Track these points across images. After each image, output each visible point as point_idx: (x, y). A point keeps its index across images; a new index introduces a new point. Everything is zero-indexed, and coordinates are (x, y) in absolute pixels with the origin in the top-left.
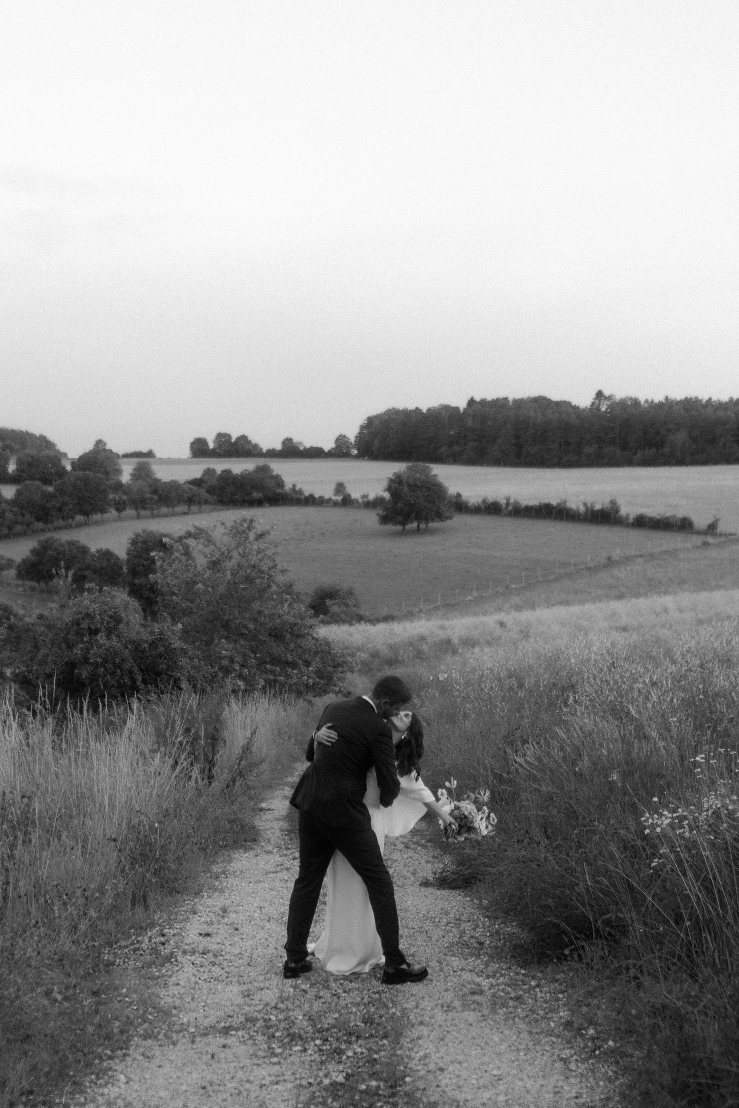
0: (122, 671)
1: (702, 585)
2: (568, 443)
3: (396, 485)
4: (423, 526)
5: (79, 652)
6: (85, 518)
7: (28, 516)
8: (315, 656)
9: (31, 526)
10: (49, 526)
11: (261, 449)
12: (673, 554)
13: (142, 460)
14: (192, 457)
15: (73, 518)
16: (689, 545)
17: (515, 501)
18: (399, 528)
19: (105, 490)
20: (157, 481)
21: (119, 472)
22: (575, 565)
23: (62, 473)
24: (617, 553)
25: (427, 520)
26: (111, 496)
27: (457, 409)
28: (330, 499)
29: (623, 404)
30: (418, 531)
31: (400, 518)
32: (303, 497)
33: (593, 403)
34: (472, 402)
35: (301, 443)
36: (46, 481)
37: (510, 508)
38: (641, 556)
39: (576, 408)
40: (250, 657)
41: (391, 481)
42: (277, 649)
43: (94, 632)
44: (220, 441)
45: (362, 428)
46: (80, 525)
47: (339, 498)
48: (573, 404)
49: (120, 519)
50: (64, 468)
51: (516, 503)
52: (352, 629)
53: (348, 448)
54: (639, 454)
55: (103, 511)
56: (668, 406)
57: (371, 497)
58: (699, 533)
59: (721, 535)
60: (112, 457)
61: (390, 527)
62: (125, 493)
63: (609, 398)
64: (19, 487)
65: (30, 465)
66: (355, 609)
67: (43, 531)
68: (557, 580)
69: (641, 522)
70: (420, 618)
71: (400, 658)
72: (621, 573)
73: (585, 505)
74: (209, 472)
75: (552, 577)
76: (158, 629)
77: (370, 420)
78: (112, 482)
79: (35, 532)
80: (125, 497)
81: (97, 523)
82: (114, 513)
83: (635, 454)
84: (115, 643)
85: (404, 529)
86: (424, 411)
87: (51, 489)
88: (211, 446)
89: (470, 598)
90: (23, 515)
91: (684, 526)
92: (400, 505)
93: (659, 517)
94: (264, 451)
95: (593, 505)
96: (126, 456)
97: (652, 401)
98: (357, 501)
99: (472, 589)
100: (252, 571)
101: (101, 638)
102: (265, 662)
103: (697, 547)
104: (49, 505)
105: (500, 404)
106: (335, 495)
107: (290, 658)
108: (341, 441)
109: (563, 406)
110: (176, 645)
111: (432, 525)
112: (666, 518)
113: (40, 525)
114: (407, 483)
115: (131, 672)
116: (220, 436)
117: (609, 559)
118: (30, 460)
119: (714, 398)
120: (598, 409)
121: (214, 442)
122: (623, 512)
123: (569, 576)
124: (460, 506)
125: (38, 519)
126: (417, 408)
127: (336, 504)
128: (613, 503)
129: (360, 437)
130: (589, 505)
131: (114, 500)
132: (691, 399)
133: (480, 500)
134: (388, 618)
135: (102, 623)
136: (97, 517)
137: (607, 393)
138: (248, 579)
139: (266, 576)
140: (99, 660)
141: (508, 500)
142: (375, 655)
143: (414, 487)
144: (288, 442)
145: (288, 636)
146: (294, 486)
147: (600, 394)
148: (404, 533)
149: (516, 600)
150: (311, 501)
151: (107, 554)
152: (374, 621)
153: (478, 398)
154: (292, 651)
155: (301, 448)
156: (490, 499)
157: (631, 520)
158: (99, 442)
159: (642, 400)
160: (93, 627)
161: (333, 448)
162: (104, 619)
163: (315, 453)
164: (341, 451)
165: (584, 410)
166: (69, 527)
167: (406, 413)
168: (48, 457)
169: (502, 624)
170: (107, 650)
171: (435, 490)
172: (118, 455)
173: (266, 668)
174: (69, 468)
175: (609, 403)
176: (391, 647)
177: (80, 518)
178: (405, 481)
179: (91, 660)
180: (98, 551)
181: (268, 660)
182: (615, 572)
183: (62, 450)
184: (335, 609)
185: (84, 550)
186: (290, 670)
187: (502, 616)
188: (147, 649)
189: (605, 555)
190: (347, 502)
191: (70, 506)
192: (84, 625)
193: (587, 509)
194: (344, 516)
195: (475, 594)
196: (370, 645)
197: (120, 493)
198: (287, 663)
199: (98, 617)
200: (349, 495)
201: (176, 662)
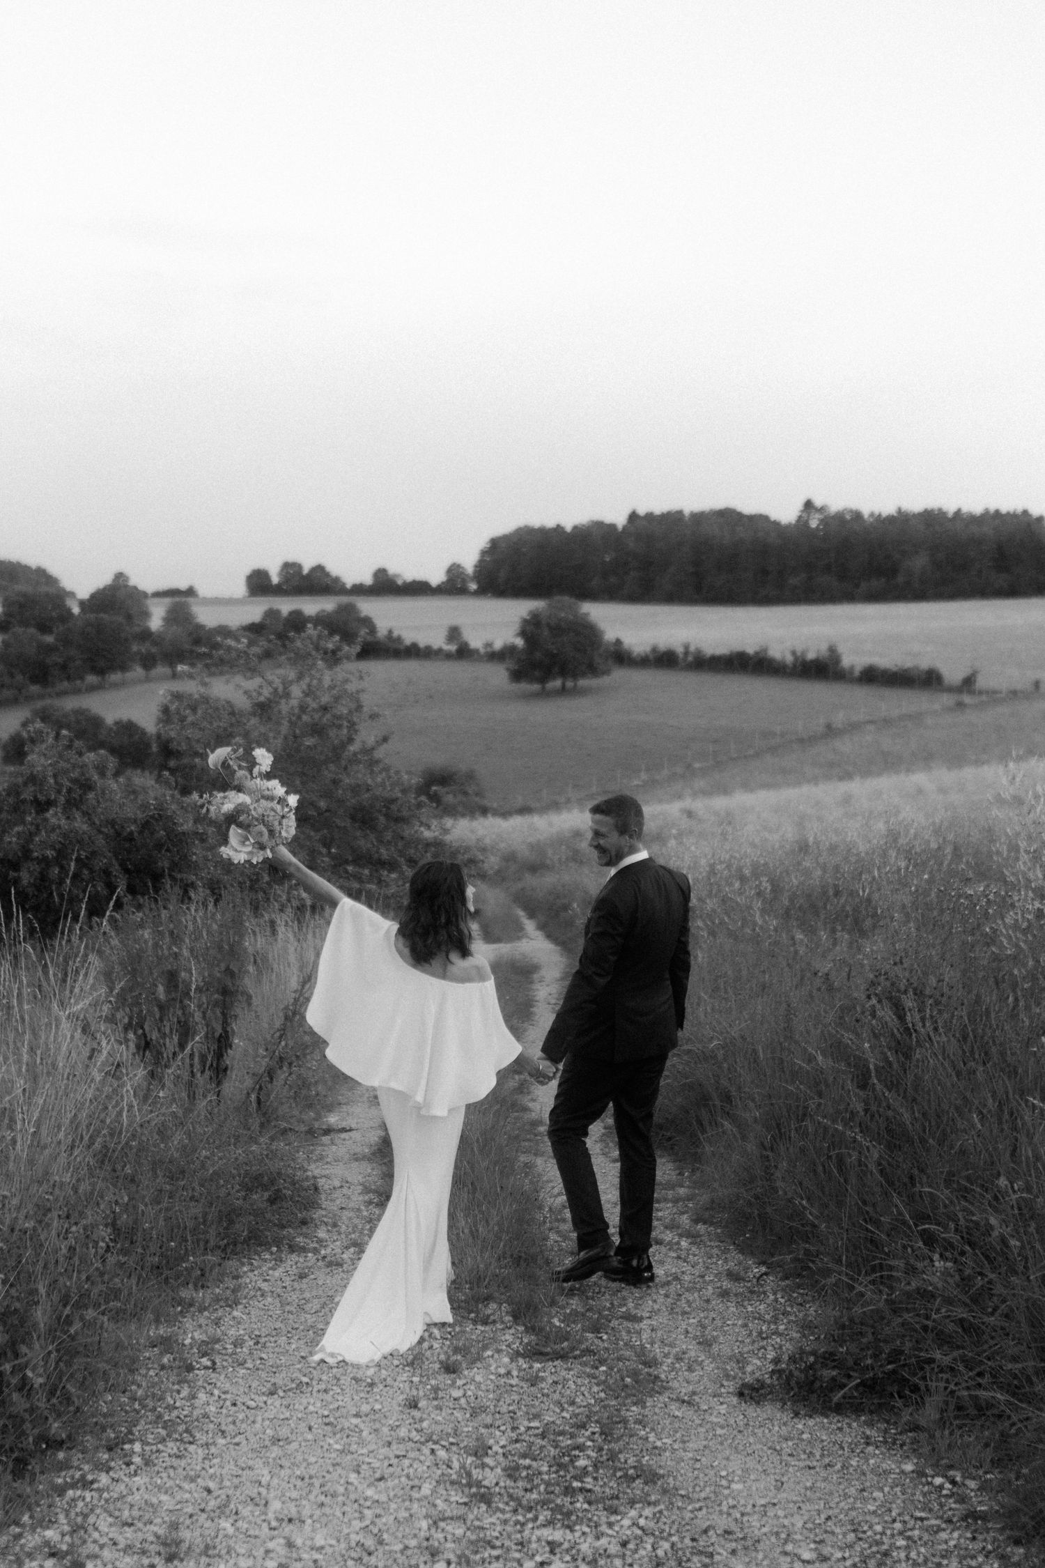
0: (91, 871)
1: (957, 761)
2: (765, 572)
3: (530, 628)
4: (569, 684)
5: (14, 839)
6: (100, 678)
7: (19, 678)
8: (426, 852)
9: (23, 691)
10: (49, 690)
11: (344, 584)
12: (917, 718)
13: (177, 599)
14: (250, 596)
15: (82, 678)
16: (937, 706)
17: (697, 649)
18: (536, 687)
19: (126, 640)
20: (200, 627)
21: (146, 615)
22: (782, 735)
23: (66, 615)
24: (839, 719)
25: (575, 676)
26: (135, 648)
27: (612, 527)
28: (440, 650)
29: (839, 517)
30: (563, 691)
31: (537, 673)
32: (402, 647)
33: (800, 517)
34: (633, 516)
35: (398, 576)
36: (44, 628)
37: (690, 658)
38: (871, 722)
39: (776, 524)
40: (320, 853)
41: (525, 622)
42: (365, 842)
43: (42, 806)
44: (287, 573)
45: (484, 553)
46: (92, 689)
47: (452, 648)
48: (772, 519)
49: (148, 680)
50: (69, 611)
51: (699, 652)
52: (475, 824)
53: (464, 581)
54: (864, 586)
55: (124, 668)
56: (902, 520)
57: (498, 645)
58: (951, 690)
59: (980, 693)
60: (138, 596)
61: (525, 687)
62: (155, 643)
63: (822, 510)
64: (6, 637)
65: (21, 606)
66: (477, 799)
67: (41, 697)
68: (757, 755)
69: (872, 677)
70: (569, 810)
71: (548, 862)
72: (845, 745)
73: (794, 653)
74: (272, 614)
75: (751, 752)
76: (156, 799)
77: (495, 543)
78: (137, 629)
79: (29, 699)
80: (154, 650)
81: (116, 686)
82: (138, 671)
83: (857, 586)
84: (81, 825)
85: (543, 688)
86: (569, 528)
87: (49, 639)
88: (275, 579)
89: (636, 782)
90: (12, 675)
91: (929, 680)
92: (538, 655)
93: (895, 669)
94: (349, 586)
95: (804, 653)
96: (158, 594)
97: (880, 515)
98: (477, 651)
99: (640, 771)
100: (323, 715)
101: (54, 816)
102: (347, 862)
103: (950, 710)
104: (48, 661)
105: (673, 519)
106: (448, 644)
107: (384, 853)
108: (455, 572)
109: (759, 521)
110: (185, 827)
111: (583, 682)
112: (906, 670)
113: (35, 689)
114: (548, 625)
115: (107, 872)
116: (287, 566)
117: (829, 727)
118: (22, 599)
119: (965, 509)
120: (806, 524)
121: (280, 574)
122: (846, 662)
123: (773, 750)
124: (621, 657)
125: (35, 680)
126: (558, 526)
127: (448, 656)
128: (832, 650)
129: (481, 566)
130: (799, 654)
131: (139, 652)
132: (932, 510)
133: (648, 649)
134: (524, 810)
135: (59, 792)
136: (115, 677)
137: (818, 502)
138: (317, 730)
139: (345, 724)
140: (50, 853)
141: (687, 647)
142: (510, 857)
143: (558, 629)
144: (381, 574)
145: (382, 819)
146: (390, 632)
147: (809, 505)
148: (544, 694)
149: (700, 783)
150: (414, 652)
151: (129, 728)
152: (505, 814)
153: (642, 511)
154: (389, 842)
155: (400, 582)
156: (662, 647)
157: (857, 673)
158: (120, 576)
159: (866, 512)
160: (41, 798)
161: (443, 583)
162: (62, 785)
163: (418, 589)
164: (454, 585)
165: (788, 526)
166: (77, 691)
167: (543, 531)
168: (47, 595)
169: (690, 814)
170: (65, 836)
171: (588, 634)
172: (145, 595)
173: (347, 872)
174: (76, 610)
175: (821, 517)
176: (532, 847)
177: (91, 679)
178: (544, 622)
179: (36, 854)
180: (117, 723)
181: (350, 859)
182: (837, 744)
183: (68, 589)
184: (449, 799)
185: (97, 722)
186: (386, 873)
187: (688, 803)
188: (136, 834)
189: (822, 721)
190: (464, 653)
191: (78, 663)
192: (27, 795)
193: (796, 659)
194: (462, 672)
195: (644, 776)
196: (502, 845)
197: (148, 644)
198: (382, 863)
199: (52, 781)
200: (466, 644)
201: (186, 856)
